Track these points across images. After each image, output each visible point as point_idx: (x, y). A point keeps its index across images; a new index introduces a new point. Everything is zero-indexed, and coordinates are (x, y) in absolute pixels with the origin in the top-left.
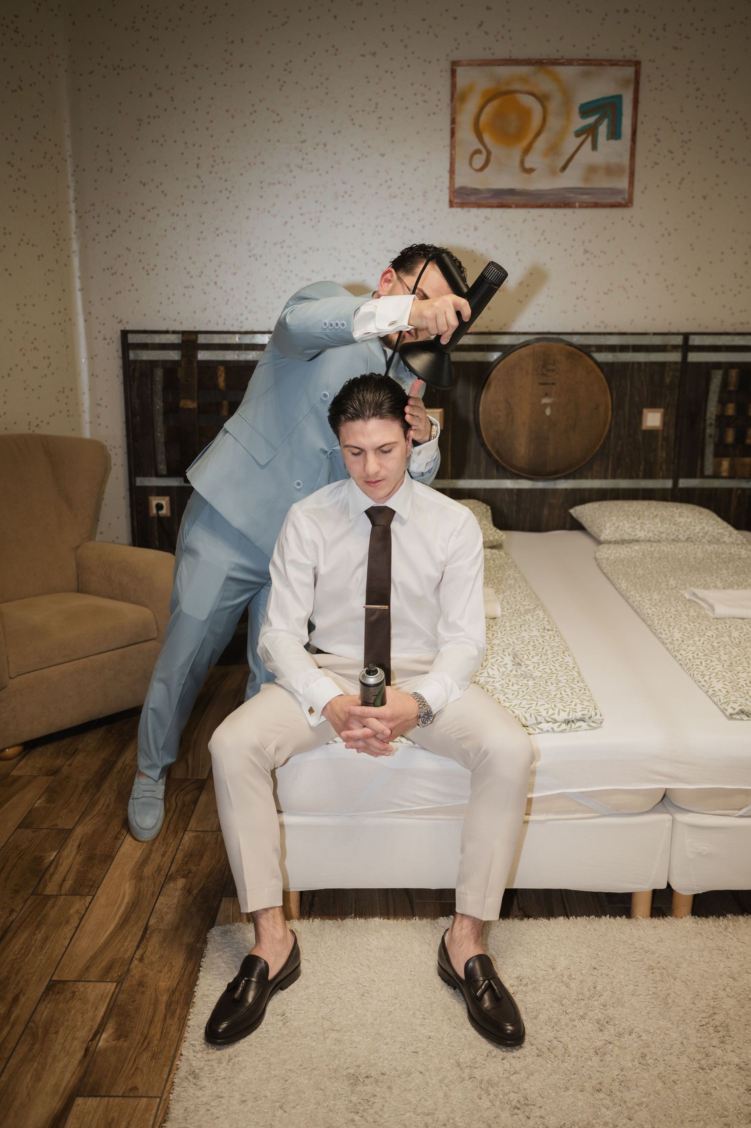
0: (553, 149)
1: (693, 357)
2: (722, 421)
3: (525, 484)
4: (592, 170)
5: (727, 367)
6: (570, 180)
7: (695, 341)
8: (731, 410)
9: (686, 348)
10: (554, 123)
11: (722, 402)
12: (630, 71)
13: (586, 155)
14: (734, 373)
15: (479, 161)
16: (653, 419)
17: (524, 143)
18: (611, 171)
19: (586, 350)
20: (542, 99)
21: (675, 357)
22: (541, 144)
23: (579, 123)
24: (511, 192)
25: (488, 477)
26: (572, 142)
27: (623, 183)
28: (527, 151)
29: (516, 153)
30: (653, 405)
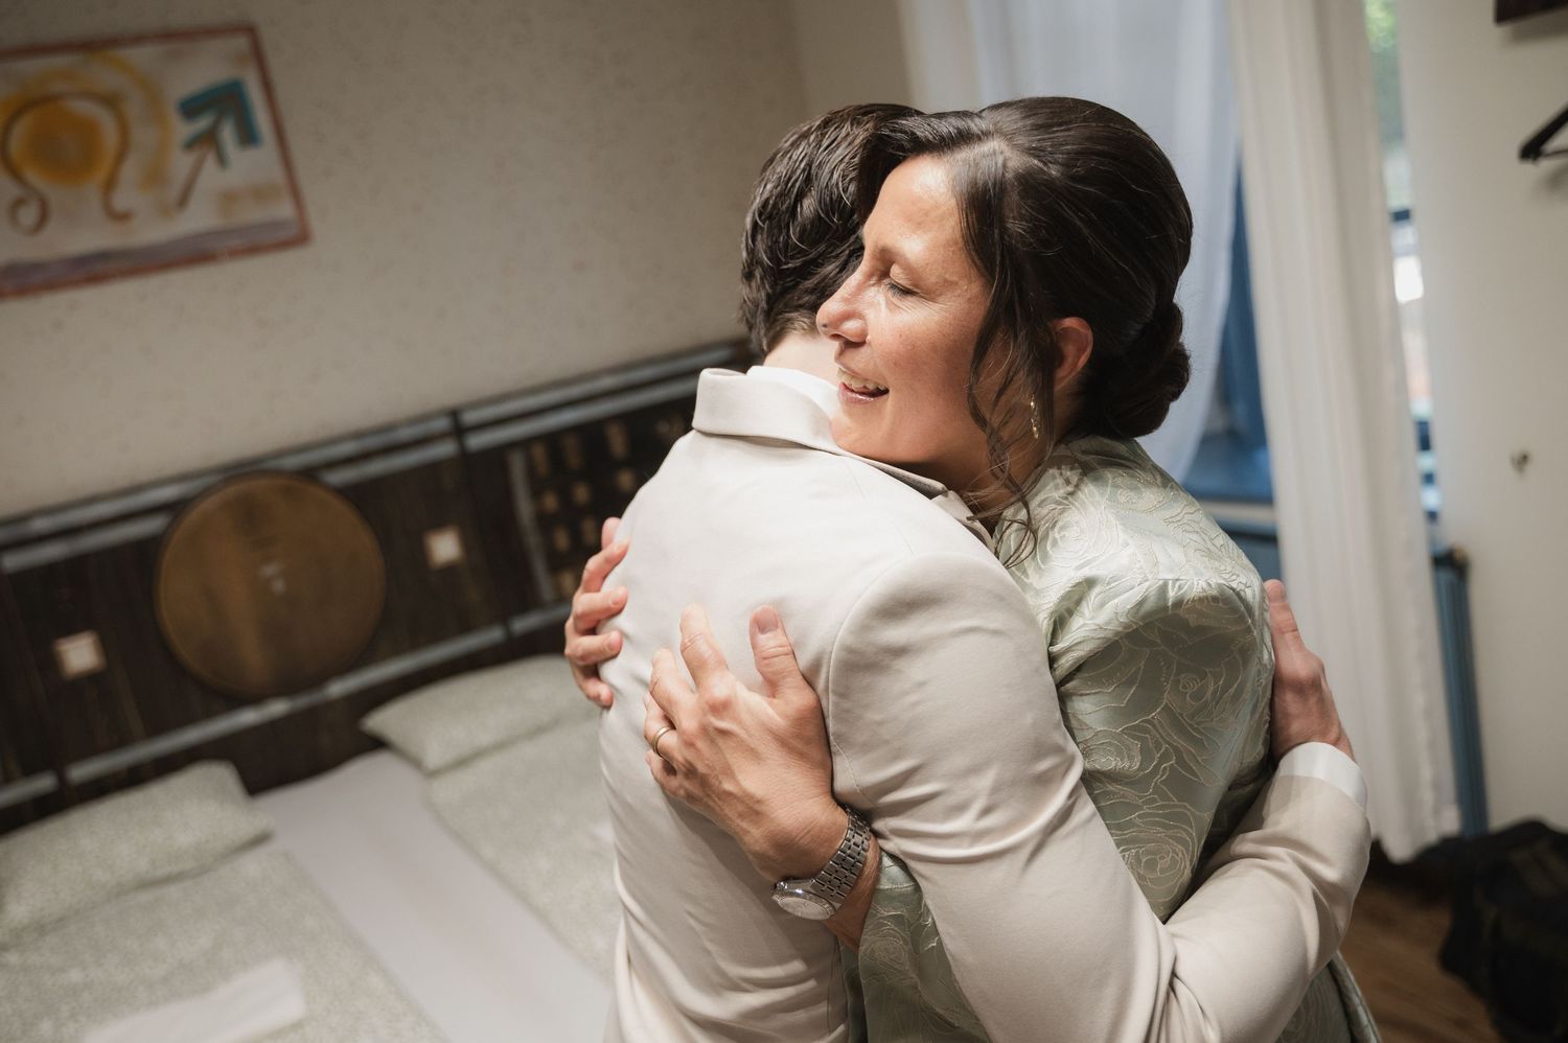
0: (155, 176)
1: (476, 442)
2: (545, 522)
3: (278, 708)
4: (228, 199)
5: (525, 444)
6: (198, 218)
7: (470, 417)
8: (551, 502)
9: (459, 431)
10: (143, 136)
11: (536, 493)
12: (241, 43)
13: (211, 177)
14: (539, 452)
15: (29, 215)
16: (445, 547)
17: (101, 174)
18: (260, 194)
19: (310, 474)
20: (111, 101)
21: (445, 449)
22: (130, 171)
23: (184, 130)
24: (103, 256)
25: (209, 714)
26: (181, 163)
27: (284, 210)
28: (110, 185)
29: (92, 192)
30: (439, 525)
